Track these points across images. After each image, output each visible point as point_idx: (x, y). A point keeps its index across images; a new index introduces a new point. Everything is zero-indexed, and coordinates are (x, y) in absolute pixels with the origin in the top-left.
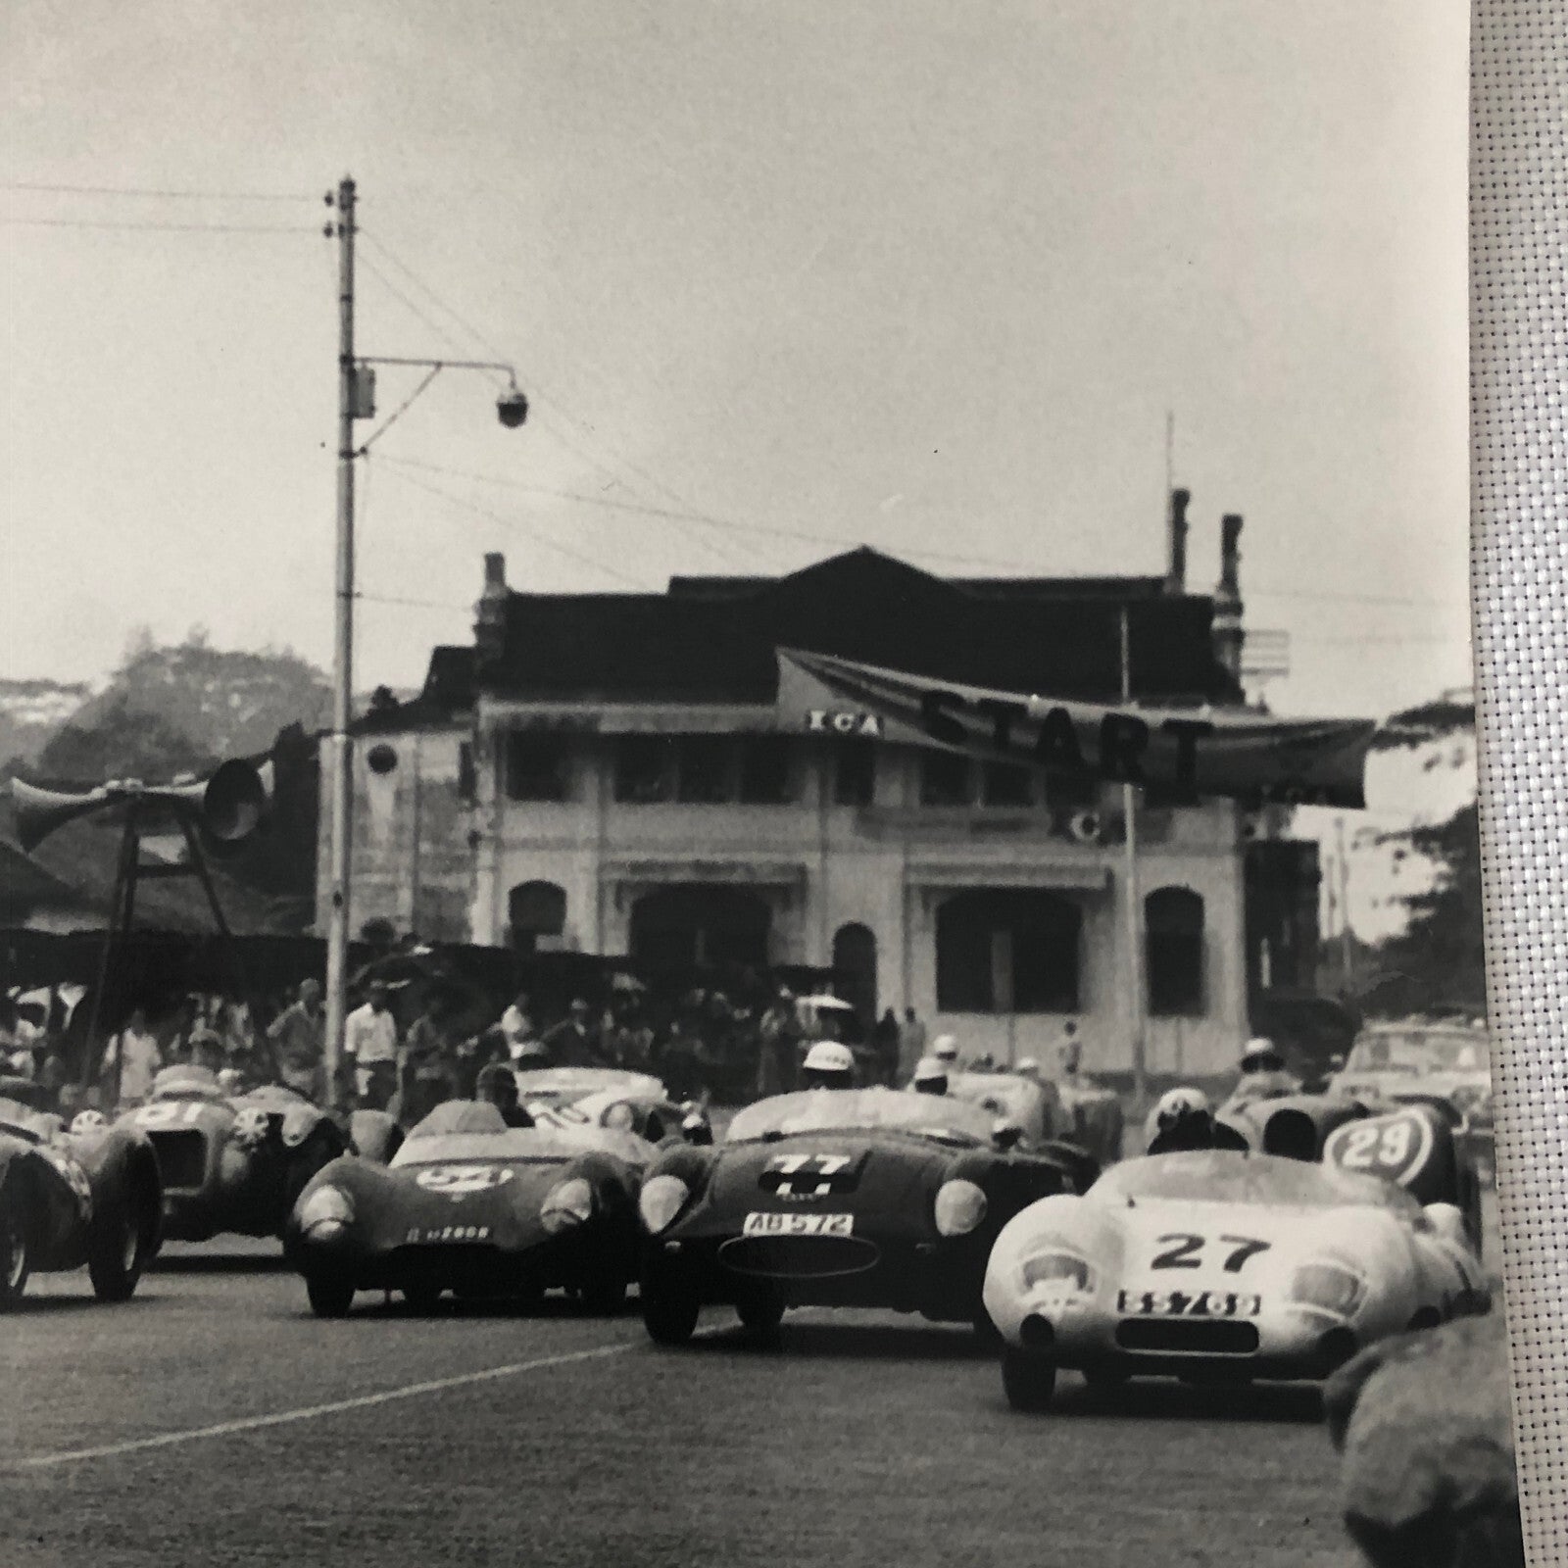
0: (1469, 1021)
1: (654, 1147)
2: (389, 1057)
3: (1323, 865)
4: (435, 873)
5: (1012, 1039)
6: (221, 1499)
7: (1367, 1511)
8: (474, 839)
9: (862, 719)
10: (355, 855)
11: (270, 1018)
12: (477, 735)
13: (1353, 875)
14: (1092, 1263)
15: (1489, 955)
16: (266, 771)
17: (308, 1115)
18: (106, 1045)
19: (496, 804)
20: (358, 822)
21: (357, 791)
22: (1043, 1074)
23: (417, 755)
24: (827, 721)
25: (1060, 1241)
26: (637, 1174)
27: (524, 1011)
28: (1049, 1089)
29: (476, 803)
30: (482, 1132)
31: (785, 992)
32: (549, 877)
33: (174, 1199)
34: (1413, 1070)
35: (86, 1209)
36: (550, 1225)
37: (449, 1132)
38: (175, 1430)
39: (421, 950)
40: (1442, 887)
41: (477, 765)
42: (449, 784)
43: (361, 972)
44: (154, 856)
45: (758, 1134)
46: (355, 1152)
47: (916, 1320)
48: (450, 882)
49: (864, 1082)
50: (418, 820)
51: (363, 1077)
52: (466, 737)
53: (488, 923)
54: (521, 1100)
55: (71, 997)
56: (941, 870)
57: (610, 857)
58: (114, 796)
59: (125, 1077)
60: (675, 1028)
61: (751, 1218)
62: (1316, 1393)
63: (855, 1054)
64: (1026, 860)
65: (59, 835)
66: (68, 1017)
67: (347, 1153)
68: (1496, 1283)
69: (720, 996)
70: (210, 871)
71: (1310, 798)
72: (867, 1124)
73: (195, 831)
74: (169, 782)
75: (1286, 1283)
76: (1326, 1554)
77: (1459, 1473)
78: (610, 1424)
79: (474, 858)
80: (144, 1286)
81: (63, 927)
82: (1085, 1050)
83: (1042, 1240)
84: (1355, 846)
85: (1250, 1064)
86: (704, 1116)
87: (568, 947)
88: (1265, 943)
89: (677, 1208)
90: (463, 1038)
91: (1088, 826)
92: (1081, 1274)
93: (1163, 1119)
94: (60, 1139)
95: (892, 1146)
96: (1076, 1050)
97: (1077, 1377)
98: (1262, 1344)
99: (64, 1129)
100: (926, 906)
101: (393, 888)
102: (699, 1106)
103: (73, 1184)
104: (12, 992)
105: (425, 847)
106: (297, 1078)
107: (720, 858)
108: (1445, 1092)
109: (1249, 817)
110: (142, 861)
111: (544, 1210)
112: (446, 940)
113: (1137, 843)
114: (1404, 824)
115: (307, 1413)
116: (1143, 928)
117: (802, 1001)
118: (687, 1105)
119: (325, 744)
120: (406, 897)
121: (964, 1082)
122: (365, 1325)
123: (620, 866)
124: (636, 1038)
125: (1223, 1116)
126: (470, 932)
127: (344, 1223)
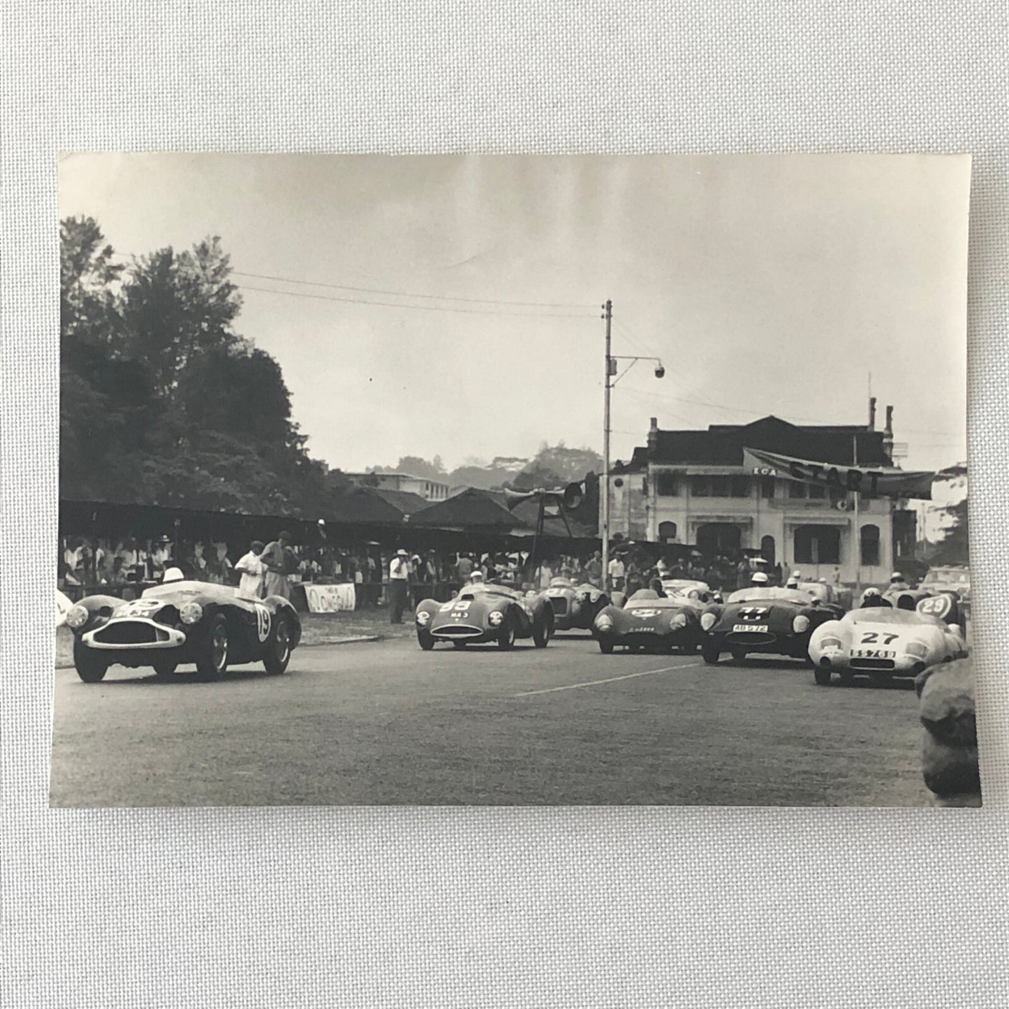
0: (963, 568)
1: (705, 604)
2: (622, 575)
3: (918, 518)
4: (636, 518)
5: (818, 573)
6: (577, 706)
7: (928, 717)
8: (648, 508)
9: (770, 471)
10: (611, 512)
11: (586, 562)
12: (648, 475)
13: (927, 520)
14: (842, 641)
15: (970, 547)
16: (583, 486)
17: (598, 593)
18: (535, 571)
19: (654, 497)
20: (612, 501)
21: (611, 492)
22: (828, 583)
23: (629, 481)
24: (759, 471)
25: (833, 635)
26: (700, 612)
27: (663, 562)
28: (829, 588)
29: (648, 497)
30: (651, 599)
31: (746, 557)
32: (671, 521)
33: (558, 618)
34: (945, 583)
35: (531, 621)
36: (674, 628)
37: (641, 599)
38: (561, 686)
39: (631, 542)
40: (956, 525)
41: (649, 485)
42: (639, 490)
43: (614, 548)
44: (549, 513)
45: (737, 600)
46: (613, 604)
47: (787, 657)
48: (640, 521)
49: (771, 586)
50: (630, 502)
51: (614, 581)
52: (644, 476)
53: (652, 534)
54: (663, 589)
55: (525, 556)
56: (796, 518)
57: (690, 514)
58: (537, 494)
59: (542, 580)
60: (711, 568)
61: (736, 626)
62: (912, 681)
63: (768, 577)
64: (823, 516)
65: (519, 506)
66: (524, 562)
67: (610, 605)
68: (970, 649)
69: (725, 558)
70: (566, 517)
71: (914, 497)
72: (772, 598)
73: (562, 505)
74: (552, 490)
75: (904, 648)
76: (915, 729)
77: (957, 706)
78: (692, 687)
79: (648, 514)
80: (550, 644)
81: (522, 534)
82: (841, 576)
83: (827, 634)
84: (928, 512)
85: (893, 580)
86: (720, 595)
87: (677, 542)
88: (899, 542)
89: (712, 623)
90: (645, 570)
91: (843, 505)
92: (839, 645)
93: (866, 597)
94: (523, 599)
95: (779, 605)
96: (839, 576)
97: (838, 675)
98: (896, 666)
99: (524, 596)
100: (791, 530)
101: (622, 523)
102: (719, 592)
103: (527, 613)
104: (507, 554)
105: (632, 510)
106: (594, 582)
107: (725, 514)
108: (955, 590)
109: (894, 503)
110: (545, 514)
111: (671, 622)
112: (640, 539)
113: (858, 512)
114: (944, 505)
115: (601, 682)
116: (860, 538)
117: (751, 560)
118: (715, 592)
119: (601, 478)
120: (626, 526)
121: (803, 585)
122: (618, 656)
123: (693, 517)
124: (698, 570)
125: (885, 597)
126: (646, 536)
127: (610, 626)
